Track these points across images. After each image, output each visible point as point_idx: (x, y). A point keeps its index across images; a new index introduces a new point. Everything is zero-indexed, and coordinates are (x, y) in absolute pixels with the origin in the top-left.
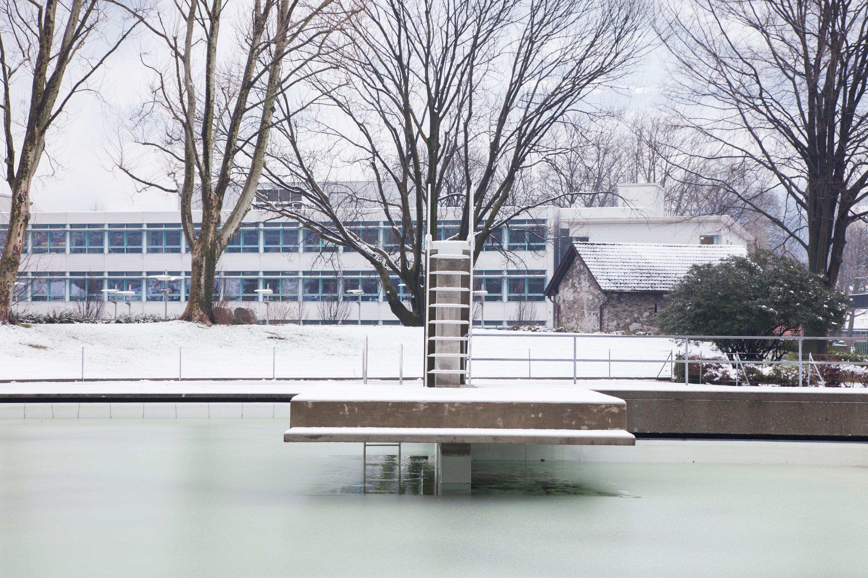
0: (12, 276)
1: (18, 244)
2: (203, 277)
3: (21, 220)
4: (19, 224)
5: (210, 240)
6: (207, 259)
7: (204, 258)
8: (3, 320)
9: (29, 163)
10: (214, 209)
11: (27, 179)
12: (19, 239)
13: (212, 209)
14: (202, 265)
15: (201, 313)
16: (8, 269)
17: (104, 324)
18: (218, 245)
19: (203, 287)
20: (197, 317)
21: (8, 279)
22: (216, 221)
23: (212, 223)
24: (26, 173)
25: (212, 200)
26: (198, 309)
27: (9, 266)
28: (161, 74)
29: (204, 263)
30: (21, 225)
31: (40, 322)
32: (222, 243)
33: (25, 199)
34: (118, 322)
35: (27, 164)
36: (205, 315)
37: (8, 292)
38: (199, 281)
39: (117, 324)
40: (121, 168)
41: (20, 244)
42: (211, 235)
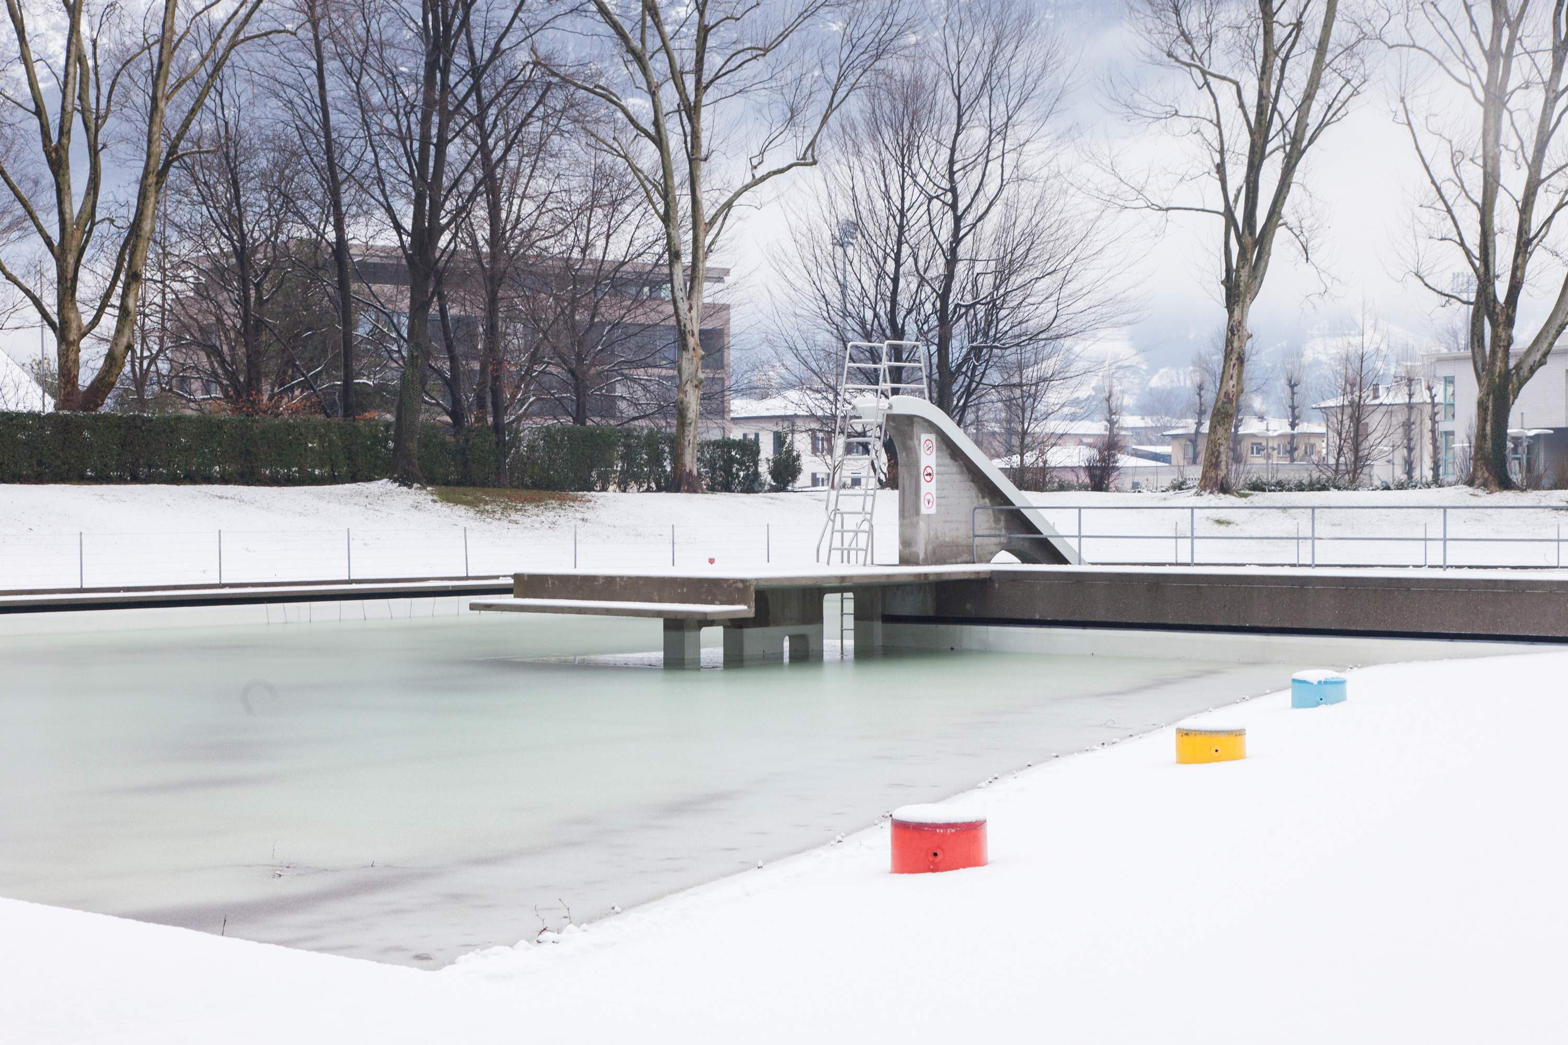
0: (1223, 431)
1: (1231, 390)
2: (1489, 424)
3: (1234, 359)
4: (1232, 364)
5: (1498, 370)
6: (1494, 397)
7: (1491, 397)
8: (1212, 488)
9: (1242, 284)
10: (1501, 327)
11: (1241, 304)
12: (1232, 383)
13: (1498, 326)
14: (1488, 407)
15: (1486, 475)
16: (1219, 422)
17: (1370, 492)
18: (1515, 377)
19: (1489, 438)
20: (1481, 480)
21: (1219, 436)
22: (1506, 343)
23: (1500, 347)
24: (1239, 297)
25: (1498, 314)
26: (1482, 469)
27: (1219, 418)
28: (1450, 141)
29: (1490, 404)
30: (1234, 365)
31: (1290, 490)
32: (1521, 374)
33: (1238, 331)
34: (1387, 488)
35: (1239, 286)
36: (1491, 478)
37: (1219, 452)
38: (1484, 429)
39: (1386, 491)
40: (1416, 275)
41: (1234, 389)
42: (1498, 363)
